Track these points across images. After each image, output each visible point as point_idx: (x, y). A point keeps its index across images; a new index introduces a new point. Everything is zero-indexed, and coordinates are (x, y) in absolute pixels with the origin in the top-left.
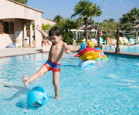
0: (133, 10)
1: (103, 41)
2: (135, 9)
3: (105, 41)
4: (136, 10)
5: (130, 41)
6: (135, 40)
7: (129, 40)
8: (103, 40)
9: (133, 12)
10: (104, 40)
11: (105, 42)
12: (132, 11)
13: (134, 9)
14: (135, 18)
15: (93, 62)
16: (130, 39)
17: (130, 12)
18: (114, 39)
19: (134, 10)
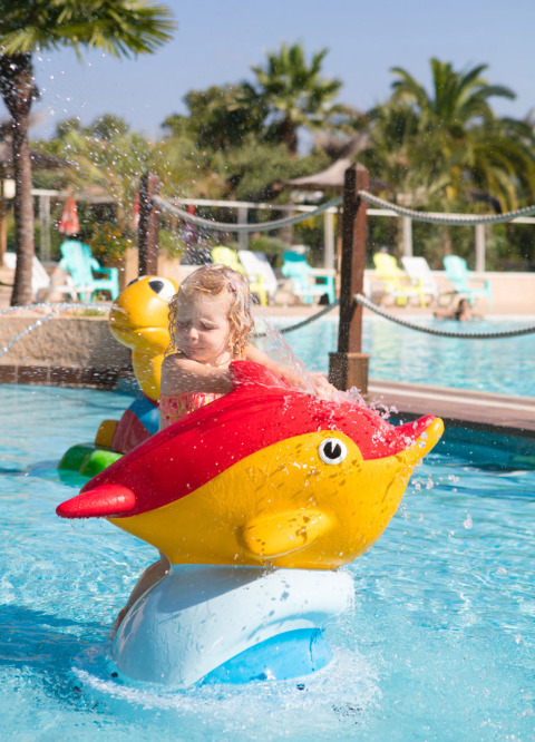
0: (282, 64)
1: (98, 276)
2: (294, 55)
3: (114, 272)
4: (301, 62)
5: (287, 277)
6: (319, 272)
7: (279, 276)
8: (96, 266)
9: (283, 73)
10: (102, 263)
11: (111, 285)
12: (275, 66)
13: (286, 53)
14: (295, 114)
15: (330, 590)
16: (288, 267)
17: (258, 71)
18: (176, 261)
19: (287, 61)
